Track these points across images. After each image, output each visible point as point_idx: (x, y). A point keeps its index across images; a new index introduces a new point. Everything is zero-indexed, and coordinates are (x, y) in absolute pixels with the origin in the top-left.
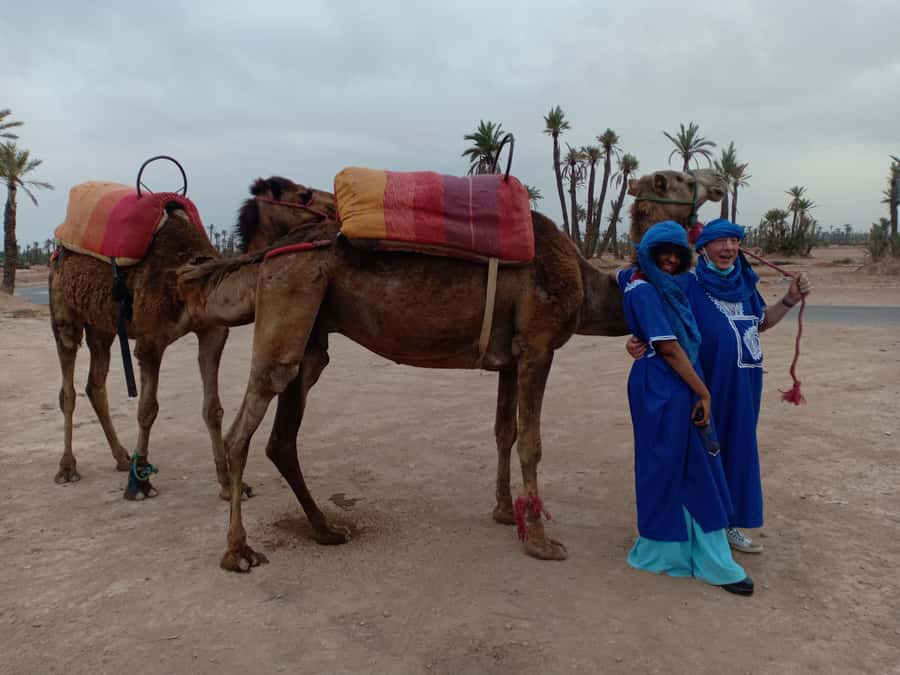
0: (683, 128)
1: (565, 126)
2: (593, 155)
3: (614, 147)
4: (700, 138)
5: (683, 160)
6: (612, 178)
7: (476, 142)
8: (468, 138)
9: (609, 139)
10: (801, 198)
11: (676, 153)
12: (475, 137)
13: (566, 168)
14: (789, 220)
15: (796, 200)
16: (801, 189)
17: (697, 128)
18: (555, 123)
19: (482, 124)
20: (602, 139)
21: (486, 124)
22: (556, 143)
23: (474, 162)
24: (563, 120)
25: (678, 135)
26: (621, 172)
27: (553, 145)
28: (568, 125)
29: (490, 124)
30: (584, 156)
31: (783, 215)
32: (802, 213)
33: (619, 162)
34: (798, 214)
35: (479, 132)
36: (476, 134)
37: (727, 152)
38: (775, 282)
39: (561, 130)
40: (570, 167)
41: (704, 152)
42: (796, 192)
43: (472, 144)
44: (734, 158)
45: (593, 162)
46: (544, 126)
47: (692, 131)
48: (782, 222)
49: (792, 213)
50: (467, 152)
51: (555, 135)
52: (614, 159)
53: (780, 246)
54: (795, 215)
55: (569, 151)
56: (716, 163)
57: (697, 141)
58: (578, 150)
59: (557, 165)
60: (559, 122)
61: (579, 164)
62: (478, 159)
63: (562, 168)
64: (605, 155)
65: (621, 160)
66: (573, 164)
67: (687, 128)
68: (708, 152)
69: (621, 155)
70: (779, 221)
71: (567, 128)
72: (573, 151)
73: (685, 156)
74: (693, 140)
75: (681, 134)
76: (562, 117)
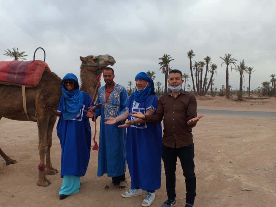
0: (226, 55)
1: (194, 55)
2: (202, 64)
3: (210, 62)
4: (232, 58)
5: (226, 65)
6: (209, 71)
7: (162, 60)
8: (160, 59)
9: (208, 59)
10: (274, 78)
11: (224, 63)
12: (162, 59)
13: (194, 68)
14: (271, 85)
15: (273, 78)
16: (275, 75)
17: (231, 55)
18: (190, 54)
19: (164, 55)
20: (205, 59)
21: (166, 55)
22: (190, 60)
23: (162, 66)
24: (193, 54)
25: (225, 58)
26: (212, 70)
27: (190, 61)
28: (195, 55)
29: (167, 55)
30: (199, 64)
31: (268, 84)
32: (275, 83)
33: (211, 66)
34: (274, 83)
35: (163, 57)
36: (162, 58)
37: (242, 62)
38: (255, 104)
39: (192, 56)
40: (195, 68)
41: (233, 63)
42: (273, 76)
43: (161, 61)
44: (244, 64)
45: (202, 66)
46: (187, 55)
47: (229, 56)
48: (268, 86)
49: (271, 83)
50: (160, 63)
51: (190, 58)
52: (209, 65)
53: (267, 93)
54: (273, 83)
55: (195, 63)
56: (238, 66)
57: (231, 59)
58: (198, 63)
59: (191, 67)
60: (192, 54)
61: (198, 67)
62: (163, 65)
63: (193, 68)
64: (206, 64)
65: (212, 65)
66: (196, 67)
67: (227, 55)
68: (235, 63)
69: (212, 64)
70: (267, 85)
71: (194, 56)
72: (196, 63)
73: (227, 64)
74: (230, 59)
75: (226, 57)
76: (193, 52)
